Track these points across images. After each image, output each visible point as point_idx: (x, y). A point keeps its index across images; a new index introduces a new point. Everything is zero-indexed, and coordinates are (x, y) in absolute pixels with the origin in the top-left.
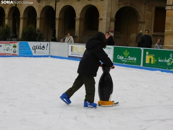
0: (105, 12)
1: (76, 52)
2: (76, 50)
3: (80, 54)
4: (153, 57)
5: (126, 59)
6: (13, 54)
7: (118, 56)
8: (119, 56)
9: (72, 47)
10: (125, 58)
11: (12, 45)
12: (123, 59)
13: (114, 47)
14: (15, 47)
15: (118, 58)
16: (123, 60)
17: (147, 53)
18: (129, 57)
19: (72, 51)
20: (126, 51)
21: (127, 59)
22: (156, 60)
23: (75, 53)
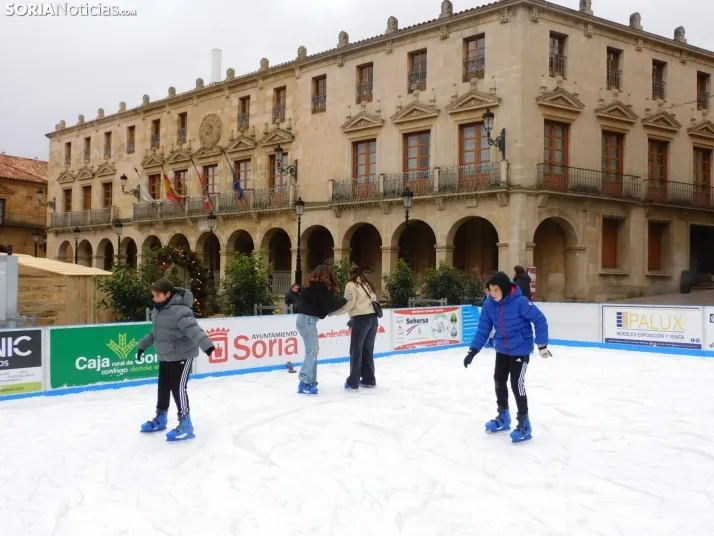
0: (516, 229)
1: (643, 327)
2: (641, 323)
3: (661, 333)
6: (451, 342)
9: (619, 313)
11: (449, 315)
14: (454, 320)
19: (619, 326)
23: (637, 332)
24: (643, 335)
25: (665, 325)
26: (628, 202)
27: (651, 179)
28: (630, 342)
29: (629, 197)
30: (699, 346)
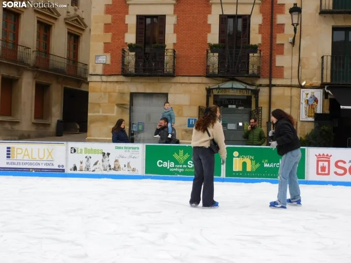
1: (26, 158)
2: (24, 155)
3: (38, 162)
4: (251, 160)
5: (181, 166)
7: (160, 162)
8: (162, 162)
9: (8, 148)
10: (180, 164)
12: (173, 166)
13: (146, 146)
15: (160, 165)
16: (175, 168)
17: (236, 154)
18: (190, 163)
19: (8, 157)
20: (181, 152)
21: (186, 166)
22: (258, 165)
23: (21, 162)
24: (26, 164)
25: (42, 156)
26: (21, 66)
27: (38, 51)
28: (16, 169)
29: (22, 62)
30: (63, 171)
